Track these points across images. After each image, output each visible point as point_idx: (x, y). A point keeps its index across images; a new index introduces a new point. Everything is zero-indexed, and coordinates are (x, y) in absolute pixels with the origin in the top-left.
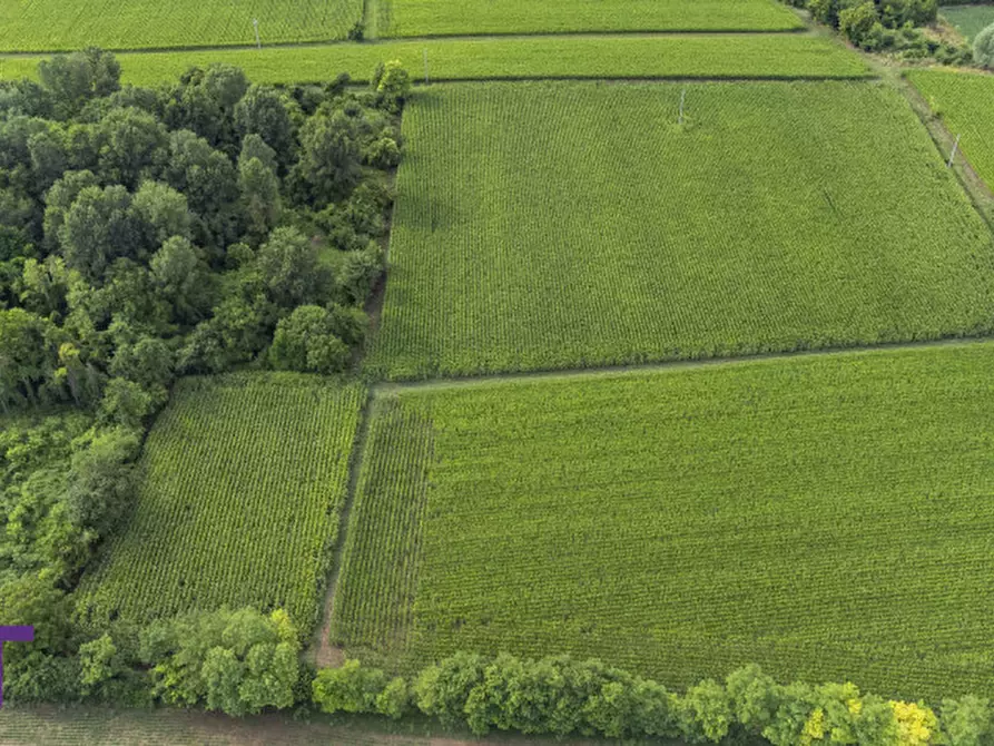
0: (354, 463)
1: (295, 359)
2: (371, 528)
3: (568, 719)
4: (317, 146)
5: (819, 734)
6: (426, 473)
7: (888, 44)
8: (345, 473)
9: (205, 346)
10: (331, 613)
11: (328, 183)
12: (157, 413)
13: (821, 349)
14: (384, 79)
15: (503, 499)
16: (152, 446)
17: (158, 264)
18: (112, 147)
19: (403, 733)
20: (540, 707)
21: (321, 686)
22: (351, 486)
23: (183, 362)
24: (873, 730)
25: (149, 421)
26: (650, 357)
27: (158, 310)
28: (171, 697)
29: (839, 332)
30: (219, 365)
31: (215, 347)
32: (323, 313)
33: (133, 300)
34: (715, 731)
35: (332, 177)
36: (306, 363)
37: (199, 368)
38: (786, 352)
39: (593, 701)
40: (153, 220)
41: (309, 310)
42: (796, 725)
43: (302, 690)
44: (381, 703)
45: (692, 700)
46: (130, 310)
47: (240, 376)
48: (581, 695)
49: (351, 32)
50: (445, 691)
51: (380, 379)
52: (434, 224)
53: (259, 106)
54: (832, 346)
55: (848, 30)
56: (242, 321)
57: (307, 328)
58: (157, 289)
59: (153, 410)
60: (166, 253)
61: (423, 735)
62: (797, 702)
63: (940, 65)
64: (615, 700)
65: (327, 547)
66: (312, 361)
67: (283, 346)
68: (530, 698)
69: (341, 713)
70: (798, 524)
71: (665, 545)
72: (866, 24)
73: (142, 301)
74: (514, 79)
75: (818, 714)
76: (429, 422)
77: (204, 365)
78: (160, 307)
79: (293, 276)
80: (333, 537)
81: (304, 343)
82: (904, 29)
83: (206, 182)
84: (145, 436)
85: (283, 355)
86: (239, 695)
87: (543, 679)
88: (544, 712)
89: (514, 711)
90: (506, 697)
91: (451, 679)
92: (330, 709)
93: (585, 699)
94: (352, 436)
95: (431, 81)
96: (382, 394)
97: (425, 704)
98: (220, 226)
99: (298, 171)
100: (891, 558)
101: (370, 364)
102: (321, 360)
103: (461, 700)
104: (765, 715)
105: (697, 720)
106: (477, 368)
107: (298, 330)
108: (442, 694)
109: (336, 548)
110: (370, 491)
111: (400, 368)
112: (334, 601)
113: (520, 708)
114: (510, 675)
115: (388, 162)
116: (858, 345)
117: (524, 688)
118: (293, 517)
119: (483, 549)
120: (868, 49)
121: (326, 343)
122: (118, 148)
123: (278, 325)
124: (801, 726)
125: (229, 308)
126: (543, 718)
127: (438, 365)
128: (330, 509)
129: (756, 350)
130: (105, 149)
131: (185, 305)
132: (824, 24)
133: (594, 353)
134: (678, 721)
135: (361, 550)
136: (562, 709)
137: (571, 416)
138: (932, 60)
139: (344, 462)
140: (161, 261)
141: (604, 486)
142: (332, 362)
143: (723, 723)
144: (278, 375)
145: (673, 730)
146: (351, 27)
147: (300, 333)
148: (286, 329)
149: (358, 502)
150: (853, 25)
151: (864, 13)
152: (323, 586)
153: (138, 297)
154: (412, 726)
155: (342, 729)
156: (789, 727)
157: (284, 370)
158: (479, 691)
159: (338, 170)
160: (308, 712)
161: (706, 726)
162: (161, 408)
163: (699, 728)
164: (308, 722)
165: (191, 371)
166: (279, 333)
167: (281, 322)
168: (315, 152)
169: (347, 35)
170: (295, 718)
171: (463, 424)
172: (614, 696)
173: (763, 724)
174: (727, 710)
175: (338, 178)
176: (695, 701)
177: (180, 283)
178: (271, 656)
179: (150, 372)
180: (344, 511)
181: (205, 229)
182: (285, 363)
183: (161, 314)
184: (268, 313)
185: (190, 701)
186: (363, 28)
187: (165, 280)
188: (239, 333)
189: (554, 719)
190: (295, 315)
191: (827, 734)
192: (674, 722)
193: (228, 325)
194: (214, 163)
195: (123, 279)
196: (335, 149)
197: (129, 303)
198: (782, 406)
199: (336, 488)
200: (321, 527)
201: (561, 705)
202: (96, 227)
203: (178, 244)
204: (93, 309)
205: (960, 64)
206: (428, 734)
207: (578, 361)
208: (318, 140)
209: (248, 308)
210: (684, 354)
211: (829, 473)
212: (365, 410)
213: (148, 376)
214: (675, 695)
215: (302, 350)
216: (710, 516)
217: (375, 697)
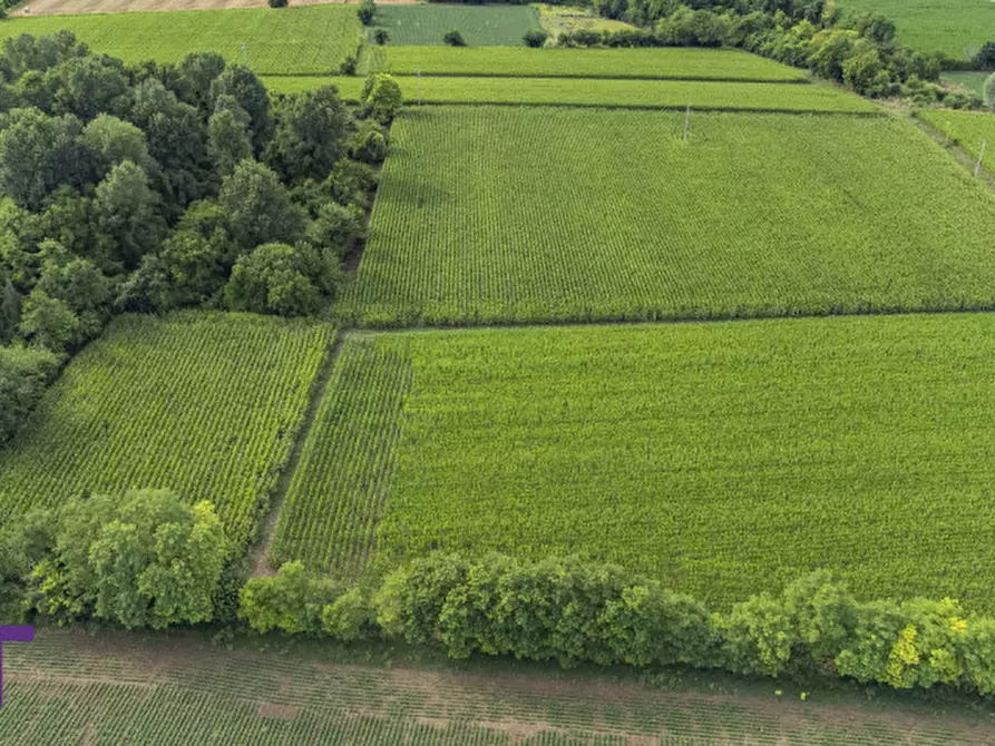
0: (314, 395)
1: (255, 298)
2: (331, 451)
3: (577, 631)
4: (297, 115)
5: (912, 657)
6: (401, 404)
7: (895, 92)
8: (304, 402)
9: (150, 280)
10: (273, 534)
11: (307, 159)
12: (84, 344)
13: (859, 312)
14: (374, 91)
15: (494, 430)
16: (73, 371)
17: (104, 190)
18: (67, 90)
19: (356, 663)
20: (540, 613)
21: (249, 593)
22: (309, 414)
23: (123, 296)
24: (987, 651)
25: (73, 349)
26: (665, 313)
27: (101, 243)
28: (49, 607)
29: (879, 299)
30: (165, 303)
31: (162, 280)
32: (290, 251)
33: (73, 228)
34: (774, 652)
35: (311, 152)
36: (266, 301)
37: (141, 304)
38: (819, 314)
39: (612, 607)
40: (104, 150)
41: (275, 248)
42: (883, 642)
43: (227, 598)
44: (329, 616)
45: (742, 613)
46: (67, 239)
47: (189, 314)
48: (595, 599)
49: (342, 66)
50: (414, 596)
51: (353, 324)
52: (421, 202)
53: (237, 81)
54: (870, 310)
55: (853, 77)
56: (195, 252)
57: (270, 264)
58: (102, 219)
59: (80, 339)
60: (115, 176)
61: (382, 665)
62: (882, 616)
63: (950, 110)
64: (640, 607)
65: (274, 468)
66: (274, 297)
67: (241, 282)
68: (527, 600)
69: (275, 633)
70: (852, 460)
71: (691, 477)
72: (870, 71)
73: (83, 232)
74: (511, 104)
75: (910, 632)
76: (408, 361)
77: (147, 302)
78: (103, 240)
79: (258, 209)
80: (284, 457)
81: (266, 280)
82: (908, 82)
83: (169, 132)
84: (66, 362)
85: (240, 295)
86: (138, 588)
87: (544, 578)
88: (547, 623)
89: (506, 619)
90: (494, 601)
91: (422, 582)
92: (260, 624)
93: (601, 606)
94: (315, 370)
95: (423, 104)
96: (353, 337)
97: (386, 618)
98: (182, 182)
99: (275, 147)
100: (974, 496)
101: (343, 308)
102: (284, 296)
103: (435, 609)
104: (839, 632)
105: (749, 638)
106: (465, 318)
107: (259, 267)
108: (410, 599)
109: (286, 471)
110: (332, 419)
111: (376, 313)
112: (278, 523)
113: (513, 614)
114: (501, 572)
115: (374, 155)
116: (899, 310)
117: (520, 588)
118: (236, 438)
119: (468, 474)
120: (874, 96)
121: (290, 278)
122: (75, 92)
123: (237, 261)
124: (888, 647)
125: (182, 239)
126: (545, 633)
127: (420, 313)
128: (280, 434)
129: (785, 311)
130: (60, 92)
131: (132, 243)
132: (827, 78)
133: (600, 307)
134: (724, 641)
135: (317, 472)
136: (570, 617)
137: (576, 359)
138: (942, 104)
139: (303, 390)
140: (107, 188)
141: (614, 422)
142: (297, 301)
143: (784, 641)
144: (233, 315)
145: (717, 657)
146: (343, 60)
147: (262, 270)
148: (246, 266)
149: (317, 427)
150: (858, 72)
151: (868, 59)
152: (266, 505)
153: (78, 225)
154: (368, 655)
155: (275, 657)
156: (873, 647)
157: (240, 310)
158: (459, 594)
159: (319, 146)
160: (231, 636)
161: (761, 645)
162: (89, 338)
163: (752, 649)
164: (230, 647)
165: (131, 306)
166: (236, 269)
167: (241, 259)
168: (294, 122)
169: (339, 69)
170: (214, 643)
171: (446, 363)
172: (638, 602)
173: (836, 646)
174: (788, 626)
175: (317, 154)
176: (746, 616)
177: (128, 215)
178: (183, 537)
179: (81, 298)
180: (299, 437)
181: (167, 182)
182: (242, 304)
183: (104, 247)
184: (226, 251)
185: (72, 610)
186: (355, 63)
187: (110, 208)
188: (191, 267)
189: (558, 632)
190: (258, 252)
191: (924, 658)
192: (718, 645)
193: (179, 257)
194: (181, 114)
195: (61, 205)
196: (316, 119)
197: (67, 231)
198: (819, 357)
199: (292, 415)
200: (268, 449)
201: (568, 611)
202: (37, 148)
203: (129, 169)
204: (23, 233)
205: (970, 108)
206: (389, 663)
207: (582, 313)
208: (298, 109)
209: (204, 240)
210: (704, 311)
211: (882, 415)
212: (332, 349)
213: (79, 301)
214: (717, 614)
215: (263, 288)
216: (744, 452)
217: (321, 608)
